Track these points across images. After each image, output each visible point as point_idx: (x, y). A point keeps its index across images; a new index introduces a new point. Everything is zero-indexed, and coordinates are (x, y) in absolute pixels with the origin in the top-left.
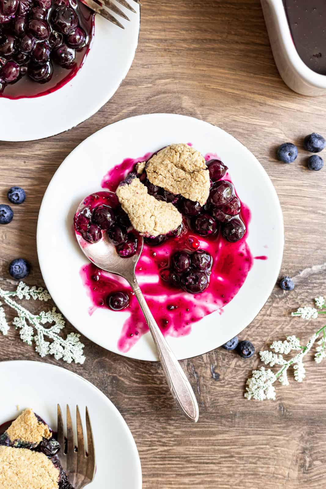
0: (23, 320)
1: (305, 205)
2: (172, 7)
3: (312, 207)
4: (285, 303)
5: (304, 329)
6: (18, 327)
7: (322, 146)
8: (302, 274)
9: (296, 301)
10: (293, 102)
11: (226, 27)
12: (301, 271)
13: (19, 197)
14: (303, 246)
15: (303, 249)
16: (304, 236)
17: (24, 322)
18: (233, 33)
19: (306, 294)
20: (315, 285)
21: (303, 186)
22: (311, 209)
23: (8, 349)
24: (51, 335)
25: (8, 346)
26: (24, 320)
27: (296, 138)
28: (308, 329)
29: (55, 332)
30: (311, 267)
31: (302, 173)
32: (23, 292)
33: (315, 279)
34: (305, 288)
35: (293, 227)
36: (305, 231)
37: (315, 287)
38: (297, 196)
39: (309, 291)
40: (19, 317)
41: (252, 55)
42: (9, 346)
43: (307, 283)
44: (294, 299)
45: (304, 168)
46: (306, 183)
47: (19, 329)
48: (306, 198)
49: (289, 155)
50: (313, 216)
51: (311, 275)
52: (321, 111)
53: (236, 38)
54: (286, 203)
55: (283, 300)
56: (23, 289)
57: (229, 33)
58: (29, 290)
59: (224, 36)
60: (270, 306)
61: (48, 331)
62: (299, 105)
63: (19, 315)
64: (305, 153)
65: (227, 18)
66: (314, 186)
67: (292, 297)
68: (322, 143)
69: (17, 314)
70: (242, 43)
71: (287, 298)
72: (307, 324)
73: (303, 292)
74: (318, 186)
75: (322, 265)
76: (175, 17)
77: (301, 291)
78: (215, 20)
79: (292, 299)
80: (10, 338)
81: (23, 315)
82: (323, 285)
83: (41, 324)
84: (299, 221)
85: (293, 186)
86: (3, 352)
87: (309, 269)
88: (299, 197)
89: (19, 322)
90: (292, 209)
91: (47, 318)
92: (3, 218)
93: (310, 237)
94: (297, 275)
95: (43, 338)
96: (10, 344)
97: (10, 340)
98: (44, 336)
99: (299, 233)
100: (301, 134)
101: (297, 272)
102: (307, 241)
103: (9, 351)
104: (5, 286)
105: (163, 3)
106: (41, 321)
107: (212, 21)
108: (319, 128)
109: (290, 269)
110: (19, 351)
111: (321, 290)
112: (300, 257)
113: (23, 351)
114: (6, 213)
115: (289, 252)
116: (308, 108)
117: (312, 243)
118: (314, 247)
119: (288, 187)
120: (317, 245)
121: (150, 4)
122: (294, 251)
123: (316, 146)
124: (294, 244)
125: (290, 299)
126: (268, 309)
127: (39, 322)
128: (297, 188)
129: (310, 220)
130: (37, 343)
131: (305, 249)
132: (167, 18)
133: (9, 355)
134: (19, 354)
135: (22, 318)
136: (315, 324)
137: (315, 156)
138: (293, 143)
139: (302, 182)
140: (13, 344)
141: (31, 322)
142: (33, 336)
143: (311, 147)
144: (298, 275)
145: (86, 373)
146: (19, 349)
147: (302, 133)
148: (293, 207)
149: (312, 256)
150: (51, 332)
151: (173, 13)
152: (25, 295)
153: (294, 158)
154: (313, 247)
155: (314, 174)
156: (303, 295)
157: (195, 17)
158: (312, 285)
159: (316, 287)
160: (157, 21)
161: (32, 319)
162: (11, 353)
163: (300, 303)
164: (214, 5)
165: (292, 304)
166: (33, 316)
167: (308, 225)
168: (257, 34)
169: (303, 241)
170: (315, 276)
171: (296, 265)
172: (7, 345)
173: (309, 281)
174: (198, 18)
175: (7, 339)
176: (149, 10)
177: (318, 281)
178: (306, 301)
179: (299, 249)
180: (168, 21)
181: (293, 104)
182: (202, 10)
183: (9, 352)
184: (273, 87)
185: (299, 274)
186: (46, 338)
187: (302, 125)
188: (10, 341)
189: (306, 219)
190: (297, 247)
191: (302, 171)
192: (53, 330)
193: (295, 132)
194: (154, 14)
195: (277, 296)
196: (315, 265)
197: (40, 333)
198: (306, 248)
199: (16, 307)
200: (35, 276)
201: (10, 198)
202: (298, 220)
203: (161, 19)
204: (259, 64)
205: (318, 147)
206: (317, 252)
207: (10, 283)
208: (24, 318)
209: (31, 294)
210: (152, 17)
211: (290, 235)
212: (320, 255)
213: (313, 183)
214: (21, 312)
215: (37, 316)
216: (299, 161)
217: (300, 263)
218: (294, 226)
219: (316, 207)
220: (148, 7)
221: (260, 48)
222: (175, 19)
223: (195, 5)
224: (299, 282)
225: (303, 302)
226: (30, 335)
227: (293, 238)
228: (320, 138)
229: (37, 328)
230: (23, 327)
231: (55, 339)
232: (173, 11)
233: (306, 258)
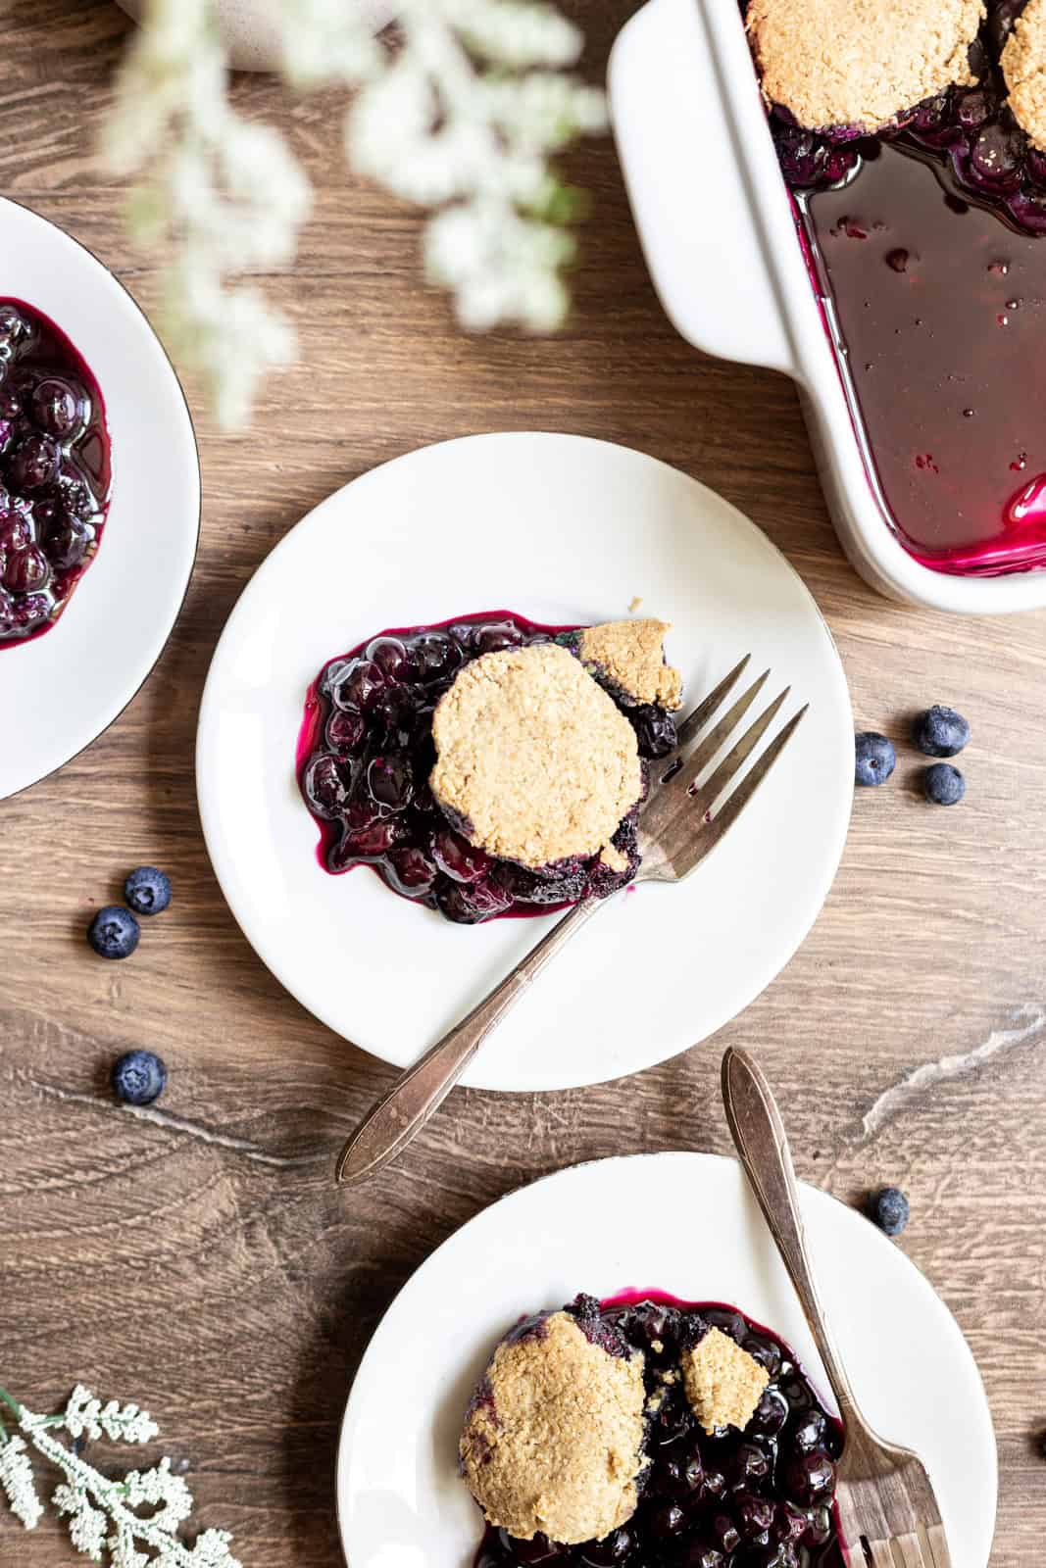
0: (80, 1493)
1: (918, 895)
2: (556, 375)
3: (936, 900)
4: (870, 1157)
5: (922, 1226)
6: (67, 1512)
7: (959, 743)
8: (913, 1081)
9: (899, 1154)
10: (881, 621)
11: (699, 427)
12: (912, 1071)
13: (152, 897)
14: (914, 1005)
15: (915, 1014)
16: (916, 978)
17: (84, 1500)
18: (718, 441)
19: (925, 1134)
20: (949, 1109)
21: (911, 844)
22: (933, 905)
23: (129, 1291)
24: (154, 1538)
25: (127, 1285)
26: (84, 1495)
27: (891, 716)
28: (932, 1227)
29: (164, 1528)
30: (936, 1062)
31: (907, 810)
32: (83, 1416)
33: (950, 1092)
34: (922, 1117)
35: (885, 953)
36: (921, 966)
37: (948, 1114)
38: (897, 872)
39: (933, 1125)
40: (69, 1485)
41: (768, 498)
42: (131, 1283)
43: (928, 1104)
44: (894, 1148)
45: (914, 795)
46: (919, 838)
47: (70, 1516)
48: (920, 878)
49: (873, 765)
50: (940, 923)
51: (938, 1082)
52: (956, 644)
53: (727, 455)
54: (866, 890)
55: (865, 1150)
56: (83, 1408)
57: (708, 442)
58: (99, 1411)
59: (696, 448)
60: (829, 1167)
61: (146, 1527)
62: (895, 630)
63: (69, 1481)
64: (916, 756)
65: (701, 403)
66: (942, 844)
67: (887, 1143)
68: (958, 734)
69: (66, 1478)
70: (743, 468)
71: (875, 1146)
72: (930, 1213)
73: (918, 1129)
74: (953, 845)
75: (967, 1056)
76: (565, 402)
77: (911, 1126)
78: (672, 407)
79: (889, 1147)
80: (133, 1263)
81: (80, 1482)
82: (971, 1108)
83: (127, 1506)
84: (903, 939)
85: (884, 845)
86: (115, 1301)
87: (933, 1067)
88: (900, 876)
89: (68, 1499)
90: (883, 906)
91: (146, 1491)
92: (113, 944)
93: (934, 981)
94: (900, 1082)
95: (131, 1544)
96: (133, 1279)
97: (134, 1268)
98: (136, 1539)
99: (905, 970)
100: (904, 708)
101: (899, 1074)
102: (925, 991)
103: (130, 1298)
104: (118, 1123)
105: (529, 365)
106: (130, 1500)
107: (661, 412)
108: (952, 691)
109: (881, 1067)
110: (157, 1298)
111: (964, 1123)
112: (909, 1034)
113: (168, 1297)
114: (120, 931)
115: (878, 1021)
116: (923, 638)
117: (940, 997)
118: (944, 1006)
119: (872, 849)
120: (953, 1003)
121: (496, 368)
122: (890, 1019)
123: (942, 743)
124: (890, 1000)
125: (883, 1147)
126: (824, 1176)
127: (122, 1499)
128: (896, 851)
129: (933, 934)
130: (116, 1556)
131: (920, 1014)
132: (543, 403)
133: (130, 1309)
134: (158, 1305)
135: (77, 1491)
136: (951, 1214)
137: (940, 766)
138: (882, 733)
139: (908, 834)
140: (141, 1280)
141: (101, 1501)
142: (106, 1536)
143: (929, 745)
144: (904, 1084)
145: (339, 1353)
146: (158, 1290)
147: (907, 704)
148: (887, 900)
149: (938, 1032)
150: (154, 1528)
151: (558, 392)
152: (89, 1426)
153: (885, 774)
154: (942, 1008)
155: (939, 812)
156: (916, 1136)
157: (616, 402)
158: (941, 1109)
159: (952, 1114)
160: (516, 414)
161: (104, 1493)
162: (136, 1304)
163: (908, 1158)
164: (666, 369)
165: (890, 1162)
166: (106, 1484)
167: (927, 949)
168: (783, 444)
169: (915, 991)
170: (947, 1085)
171: (898, 1057)
172: (125, 1281)
173: (934, 1099)
174: (625, 403)
175: (125, 1266)
176: (494, 383)
177: (957, 1098)
178: (926, 1152)
179: (904, 1015)
180: (545, 412)
181: (879, 627)
182: (637, 382)
183: (130, 1301)
184: (827, 582)
185: (907, 1080)
186: (141, 1545)
187: (906, 683)
188: (134, 1271)
189: (922, 935)
190: (899, 1009)
191: (908, 806)
192: (160, 1525)
193: (889, 701)
194: (507, 394)
195: (847, 1140)
196: (947, 1055)
197: (125, 1532)
198: (924, 1011)
199: (62, 1459)
200: (200, 1094)
201: (129, 895)
202: (899, 936)
203: (525, 407)
204: (786, 522)
205: (950, 743)
206: (953, 1021)
207: (133, 1115)
208: (84, 1490)
209: (104, 1425)
210: (502, 403)
211: (880, 978)
212: (961, 1030)
213: (938, 838)
214: (77, 1473)
215: (119, 1485)
216: (899, 779)
217: (907, 1051)
218: (890, 951)
219: (948, 901)
220: (490, 377)
221: (791, 480)
222: (564, 407)
223: (615, 370)
224: (907, 1103)
225: (917, 1154)
226: (98, 1534)
227: (886, 983)
228: (954, 721)
229: (116, 1519)
230: (78, 1511)
231: (163, 1548)
232: (559, 386)
233: (925, 1036)
